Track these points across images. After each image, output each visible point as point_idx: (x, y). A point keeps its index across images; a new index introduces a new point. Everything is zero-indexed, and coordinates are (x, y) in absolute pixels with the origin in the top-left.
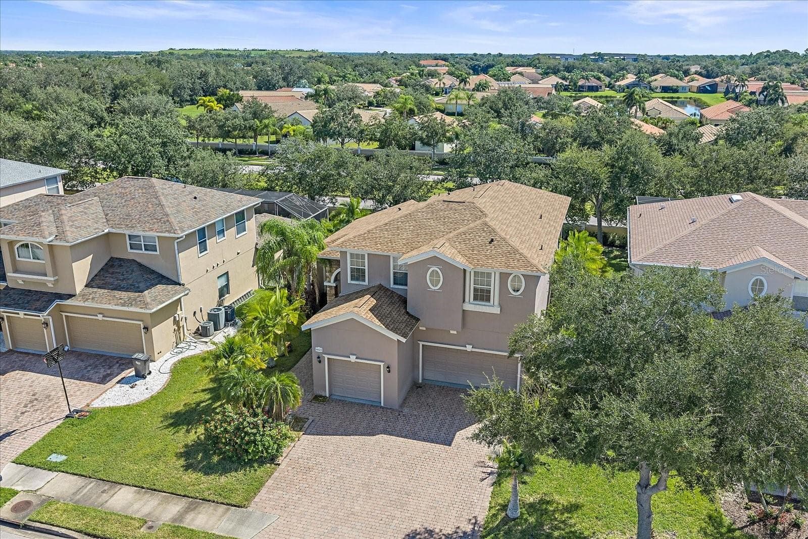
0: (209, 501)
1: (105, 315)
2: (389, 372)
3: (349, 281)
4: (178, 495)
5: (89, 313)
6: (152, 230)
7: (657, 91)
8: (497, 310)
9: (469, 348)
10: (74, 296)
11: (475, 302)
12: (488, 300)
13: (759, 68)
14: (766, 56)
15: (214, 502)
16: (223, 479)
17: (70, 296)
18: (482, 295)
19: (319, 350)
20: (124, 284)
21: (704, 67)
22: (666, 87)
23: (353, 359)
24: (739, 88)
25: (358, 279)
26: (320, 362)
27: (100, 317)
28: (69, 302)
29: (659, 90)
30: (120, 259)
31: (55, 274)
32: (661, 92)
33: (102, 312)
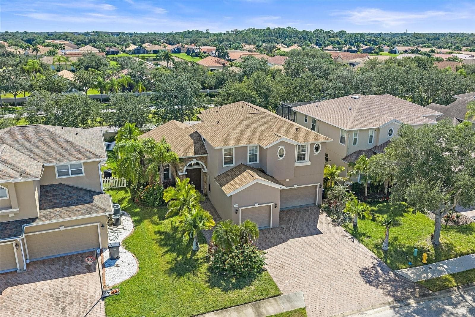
0: (261, 300)
1: (65, 226)
2: (275, 207)
3: (223, 166)
4: (241, 305)
5: (53, 228)
6: (81, 159)
7: (151, 53)
8: (309, 163)
9: (296, 186)
10: (37, 218)
11: (299, 162)
12: (304, 159)
13: (194, 40)
14: (188, 33)
15: (263, 299)
16: (252, 288)
17: (33, 220)
18: (301, 158)
19: (236, 206)
20: (70, 201)
21: (168, 39)
22: (155, 50)
23: (257, 205)
24: (197, 50)
25: (228, 164)
26: (236, 213)
27: (62, 229)
28: (35, 224)
29: (152, 52)
30: (50, 186)
31: (19, 205)
32: (153, 53)
33: (62, 224)
